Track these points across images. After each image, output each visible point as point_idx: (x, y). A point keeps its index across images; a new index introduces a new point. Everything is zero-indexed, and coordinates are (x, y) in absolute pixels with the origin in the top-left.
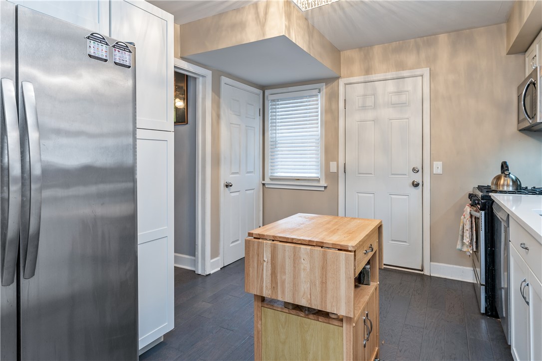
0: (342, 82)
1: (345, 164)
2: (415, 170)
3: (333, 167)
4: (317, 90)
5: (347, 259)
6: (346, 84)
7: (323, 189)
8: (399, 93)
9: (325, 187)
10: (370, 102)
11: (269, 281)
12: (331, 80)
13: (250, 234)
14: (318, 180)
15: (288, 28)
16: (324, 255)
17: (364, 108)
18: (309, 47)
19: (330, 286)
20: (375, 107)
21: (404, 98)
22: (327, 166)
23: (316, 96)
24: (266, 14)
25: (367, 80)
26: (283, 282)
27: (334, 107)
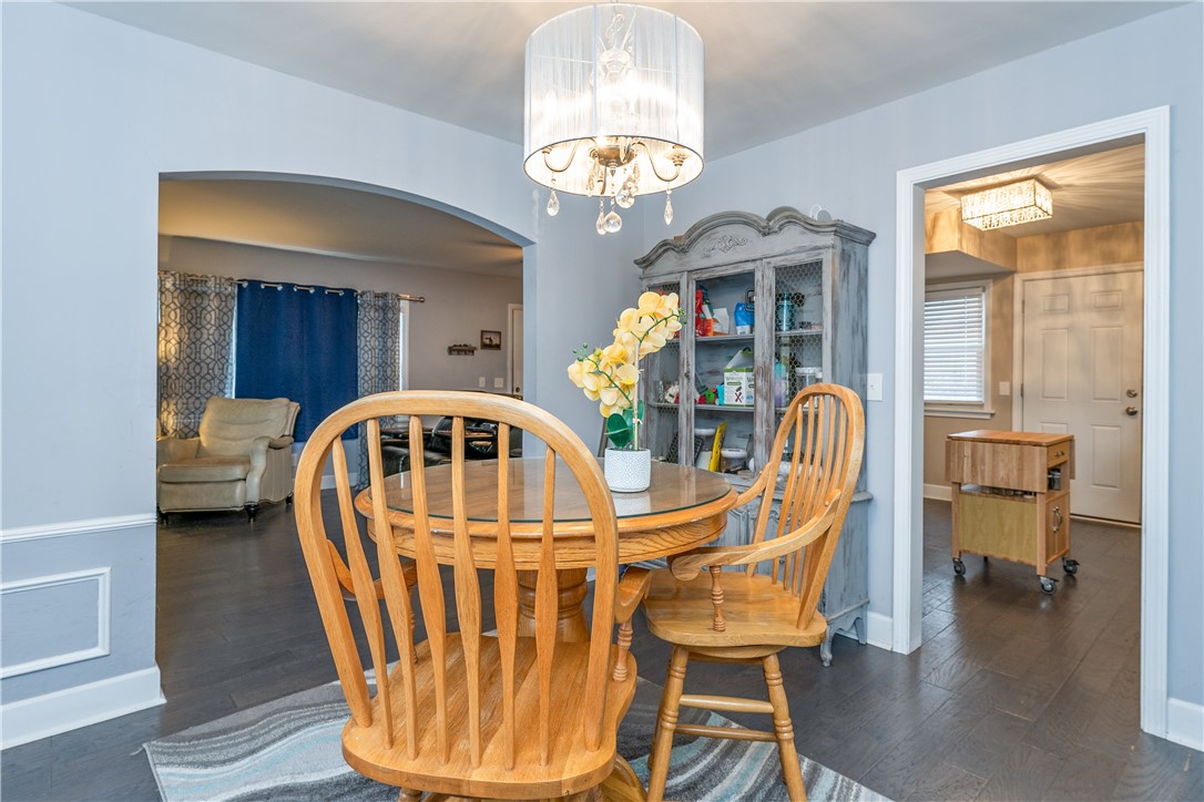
0: (1018, 279)
1: (1022, 385)
2: (1131, 394)
3: (1004, 388)
4: (980, 289)
5: (1041, 452)
6: (1025, 281)
7: (988, 417)
8: (1107, 292)
9: (992, 415)
10: (1062, 303)
11: (969, 471)
12: (1002, 276)
13: (949, 437)
14: (981, 405)
15: (960, 241)
16: (1022, 452)
17: (1052, 311)
18: (980, 252)
19: (1026, 471)
20: (1070, 310)
21: (1114, 299)
22: (995, 387)
23: (979, 296)
24: (934, 227)
25: (1057, 275)
26: (983, 472)
27: (1006, 309)
